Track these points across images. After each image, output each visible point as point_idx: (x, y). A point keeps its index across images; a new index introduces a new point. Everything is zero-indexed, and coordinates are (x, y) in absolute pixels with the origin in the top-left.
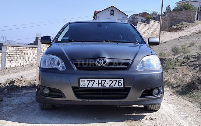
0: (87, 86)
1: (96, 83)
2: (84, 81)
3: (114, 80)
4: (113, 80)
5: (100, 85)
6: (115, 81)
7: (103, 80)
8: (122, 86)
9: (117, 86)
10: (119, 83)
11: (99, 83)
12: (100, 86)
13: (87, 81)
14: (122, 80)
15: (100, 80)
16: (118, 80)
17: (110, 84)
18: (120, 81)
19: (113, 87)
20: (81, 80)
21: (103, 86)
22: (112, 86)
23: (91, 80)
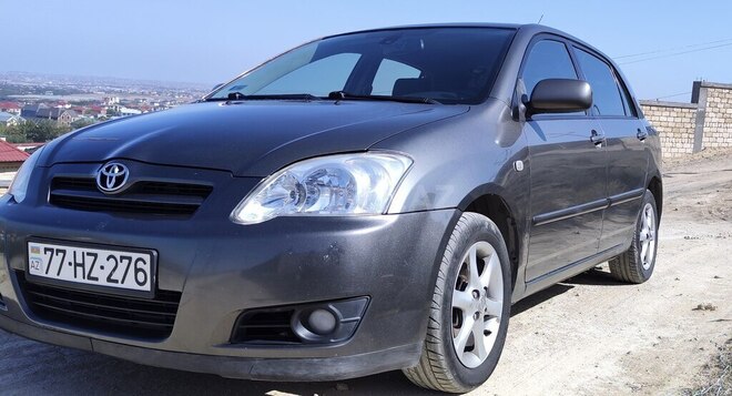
0: (47, 273)
1: (70, 264)
2: (38, 251)
3: (122, 258)
4: (118, 254)
5: (79, 269)
6: (126, 262)
7: (88, 254)
8: (147, 287)
9: (130, 284)
10: (137, 270)
11: (76, 265)
12: (80, 279)
13: (46, 250)
14: (147, 257)
15: (80, 251)
16: (135, 256)
17: (111, 275)
18: (140, 265)
19: (119, 285)
20: (30, 245)
21: (89, 278)
22: (116, 281)
23: (55, 247)
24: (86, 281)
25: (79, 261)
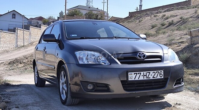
0: (135, 79)
1: (142, 76)
2: (132, 74)
3: (156, 72)
4: (155, 72)
5: (145, 77)
6: (157, 73)
7: (148, 73)
8: (163, 77)
9: (159, 77)
10: (160, 74)
11: (144, 76)
12: (145, 79)
13: (134, 74)
14: (163, 71)
15: (145, 72)
16: (159, 71)
17: (154, 76)
18: (161, 73)
19: (156, 78)
20: (129, 73)
21: (148, 78)
22: (155, 77)
23: (138, 73)
24: (147, 79)
25: (145, 74)
